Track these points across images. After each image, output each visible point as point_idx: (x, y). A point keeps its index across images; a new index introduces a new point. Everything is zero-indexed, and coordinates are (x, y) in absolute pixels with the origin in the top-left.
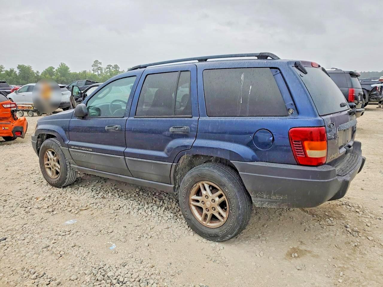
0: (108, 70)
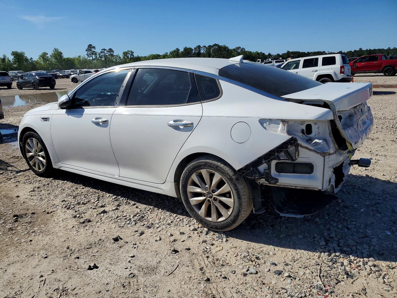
0: (103, 54)
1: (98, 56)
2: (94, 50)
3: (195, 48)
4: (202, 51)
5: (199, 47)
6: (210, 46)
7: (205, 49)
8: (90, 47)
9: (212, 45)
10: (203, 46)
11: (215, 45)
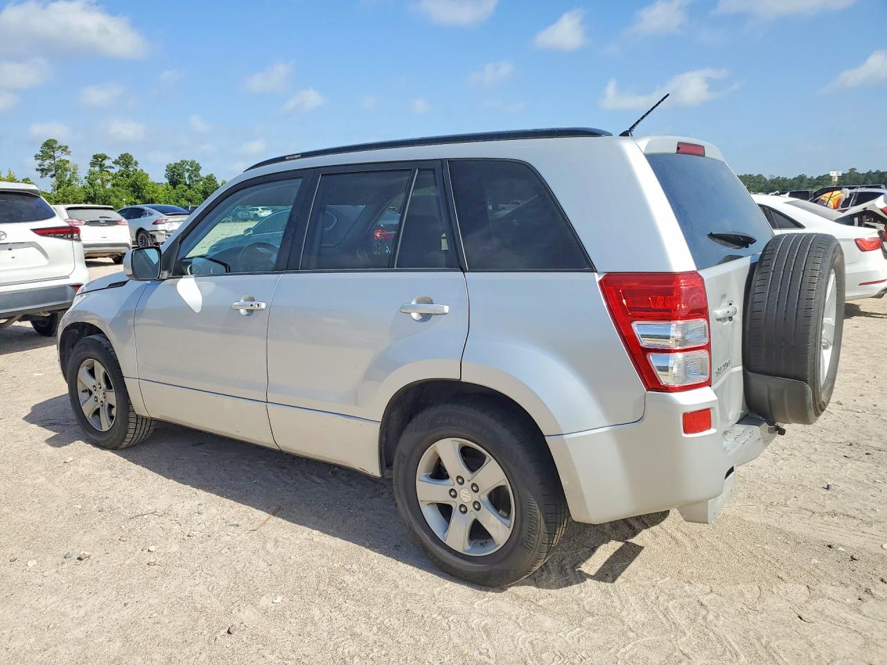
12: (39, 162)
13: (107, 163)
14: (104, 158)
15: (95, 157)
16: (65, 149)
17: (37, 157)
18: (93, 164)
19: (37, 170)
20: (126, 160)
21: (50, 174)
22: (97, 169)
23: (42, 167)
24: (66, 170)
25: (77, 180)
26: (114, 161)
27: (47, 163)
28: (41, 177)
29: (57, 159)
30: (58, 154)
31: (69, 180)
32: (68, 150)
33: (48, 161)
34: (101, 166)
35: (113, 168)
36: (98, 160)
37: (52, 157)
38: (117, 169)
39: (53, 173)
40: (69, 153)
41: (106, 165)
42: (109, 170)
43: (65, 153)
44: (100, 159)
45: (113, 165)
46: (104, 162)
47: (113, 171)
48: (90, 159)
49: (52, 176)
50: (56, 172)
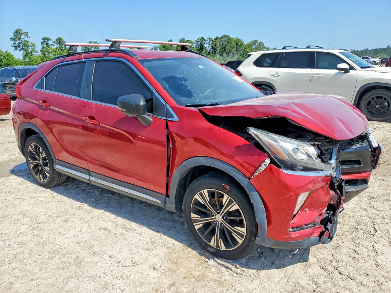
1: (30, 49)
2: (26, 39)
3: (196, 41)
4: (206, 45)
5: (202, 39)
6: (217, 38)
7: (210, 43)
8: (18, 33)
9: (220, 36)
10: (208, 39)
11: (225, 36)
12: (13, 42)
13: (50, 42)
14: (48, 39)
15: (43, 39)
16: (26, 34)
17: (11, 39)
18: (42, 43)
19: (12, 46)
20: (60, 41)
21: (19, 49)
22: (45, 45)
23: (15, 45)
24: (29, 46)
25: (35, 52)
26: (53, 41)
27: (17, 42)
28: (15, 50)
29: (22, 40)
30: (23, 37)
31: (31, 52)
32: (29, 35)
33: (18, 41)
34: (47, 44)
35: (54, 45)
36: (45, 41)
37: (20, 39)
38: (55, 46)
39: (21, 48)
40: (29, 37)
41: (50, 44)
42: (51, 46)
43: (26, 36)
44: (46, 40)
45: (54, 44)
46: (48, 42)
47: (53, 47)
48: (41, 40)
49: (20, 50)
50: (23, 47)
